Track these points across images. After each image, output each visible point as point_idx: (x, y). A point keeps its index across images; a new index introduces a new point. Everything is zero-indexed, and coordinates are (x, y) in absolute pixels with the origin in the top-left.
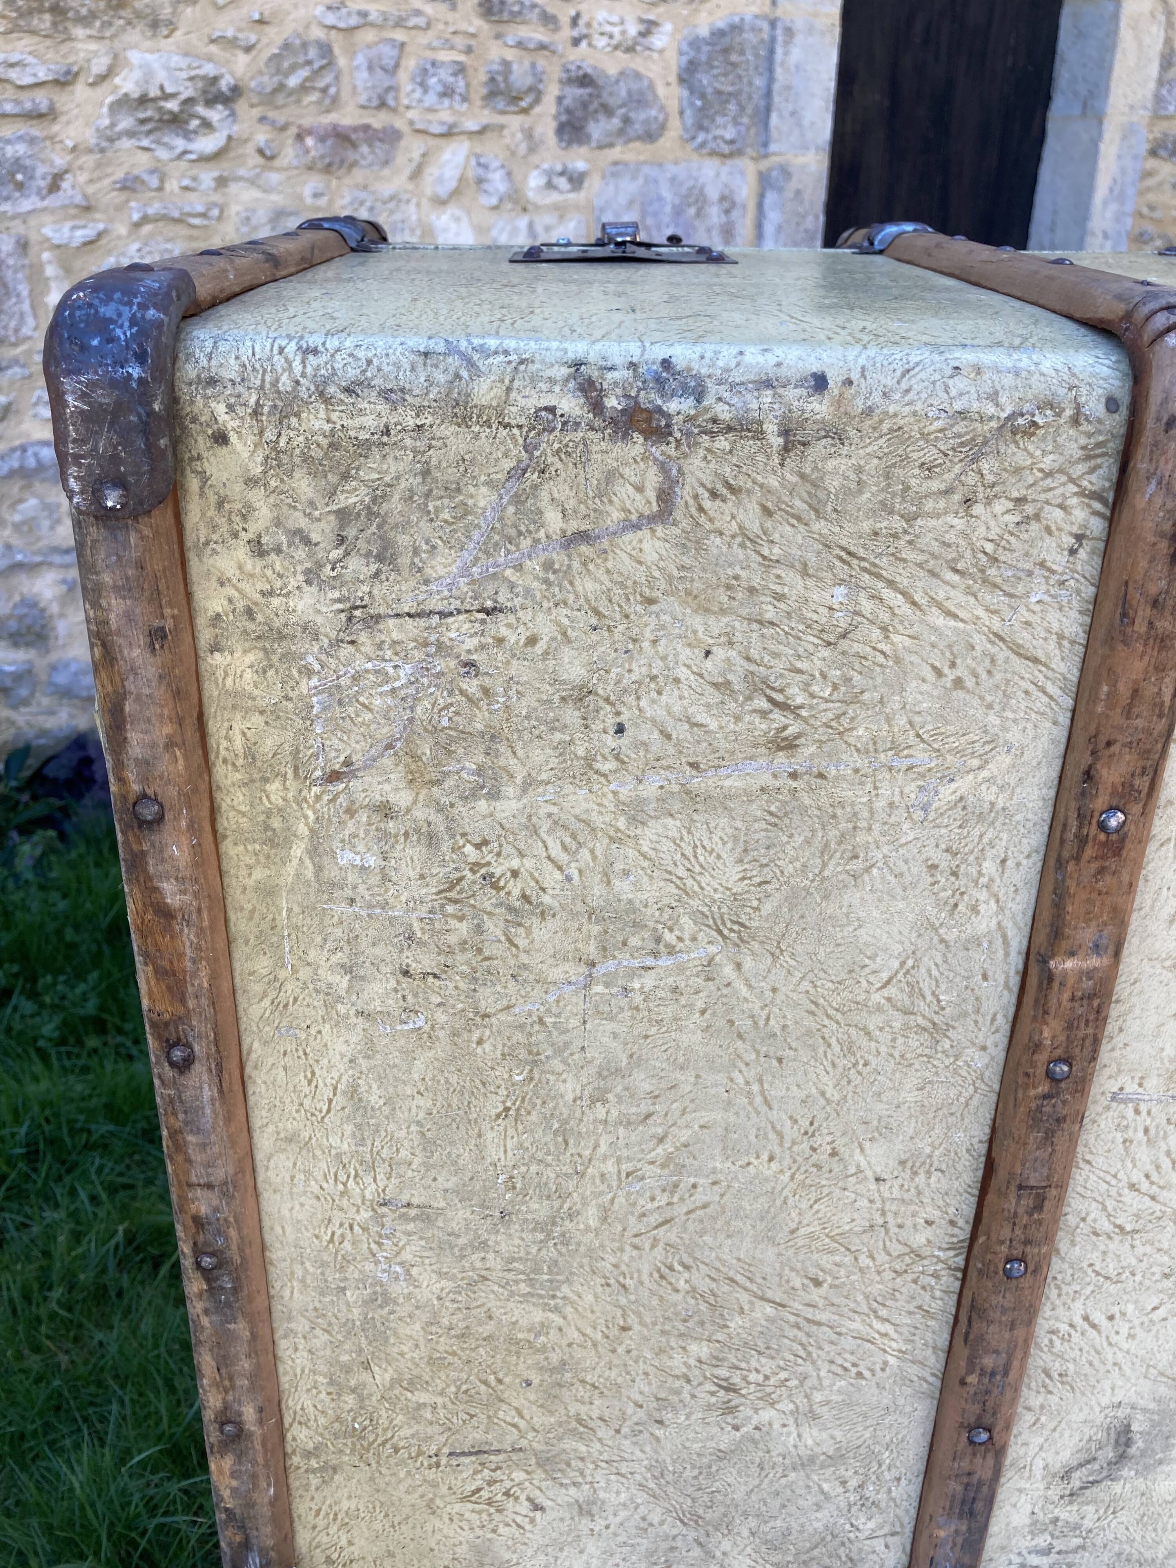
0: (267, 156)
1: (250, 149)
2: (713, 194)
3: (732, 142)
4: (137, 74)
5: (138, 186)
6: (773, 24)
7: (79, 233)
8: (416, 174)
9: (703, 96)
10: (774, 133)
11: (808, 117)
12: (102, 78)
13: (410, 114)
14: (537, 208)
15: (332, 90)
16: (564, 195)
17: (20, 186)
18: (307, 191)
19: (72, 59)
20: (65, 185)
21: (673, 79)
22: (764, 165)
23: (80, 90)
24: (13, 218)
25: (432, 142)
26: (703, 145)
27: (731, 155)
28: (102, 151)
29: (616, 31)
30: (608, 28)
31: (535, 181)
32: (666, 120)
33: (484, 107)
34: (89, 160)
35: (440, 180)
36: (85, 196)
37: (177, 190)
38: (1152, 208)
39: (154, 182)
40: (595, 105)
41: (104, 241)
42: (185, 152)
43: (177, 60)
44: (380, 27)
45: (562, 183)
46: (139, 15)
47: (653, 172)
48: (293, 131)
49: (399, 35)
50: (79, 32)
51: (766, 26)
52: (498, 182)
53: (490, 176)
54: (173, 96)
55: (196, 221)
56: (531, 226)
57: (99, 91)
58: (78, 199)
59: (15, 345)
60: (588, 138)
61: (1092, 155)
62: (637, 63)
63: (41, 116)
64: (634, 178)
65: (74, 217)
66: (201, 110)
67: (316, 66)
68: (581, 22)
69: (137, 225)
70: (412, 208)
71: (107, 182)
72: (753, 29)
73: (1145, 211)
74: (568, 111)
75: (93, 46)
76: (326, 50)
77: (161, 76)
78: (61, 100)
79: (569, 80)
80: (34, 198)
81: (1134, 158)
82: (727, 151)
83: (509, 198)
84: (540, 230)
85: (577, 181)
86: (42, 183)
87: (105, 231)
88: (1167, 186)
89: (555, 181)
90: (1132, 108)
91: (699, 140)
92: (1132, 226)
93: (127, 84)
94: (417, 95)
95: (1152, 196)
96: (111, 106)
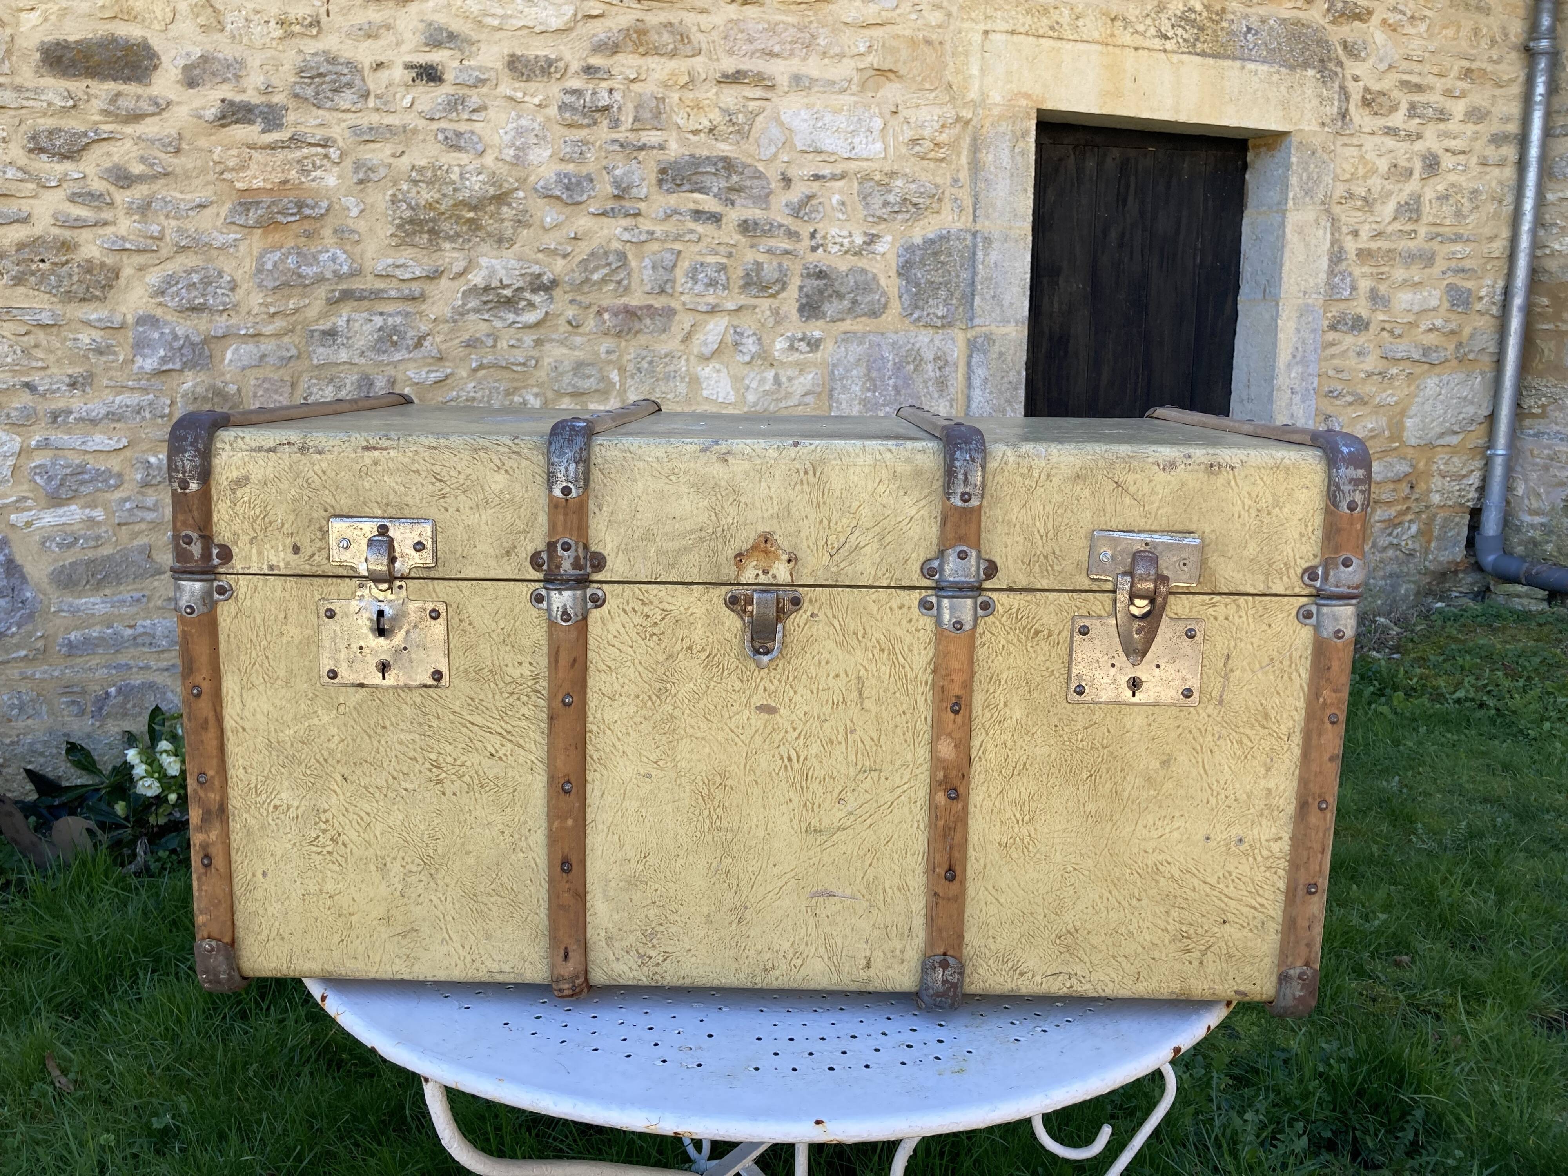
0: (574, 325)
1: (562, 321)
2: (929, 355)
3: (943, 317)
4: (484, 272)
5: (478, 345)
6: (974, 235)
7: (433, 375)
8: (687, 338)
9: (917, 285)
10: (978, 311)
11: (1007, 299)
12: (461, 274)
13: (683, 298)
14: (782, 363)
15: (625, 282)
16: (804, 354)
17: (395, 344)
18: (603, 349)
19: (440, 262)
20: (426, 344)
21: (893, 273)
22: (971, 334)
23: (444, 282)
24: (388, 364)
25: (699, 317)
26: (918, 319)
27: (943, 326)
28: (455, 321)
29: (846, 241)
30: (840, 240)
31: (780, 344)
32: (887, 302)
33: (741, 293)
34: (446, 327)
35: (705, 343)
36: (439, 351)
37: (506, 347)
38: (1338, 371)
39: (490, 342)
40: (830, 291)
41: (449, 381)
42: (514, 323)
43: (513, 263)
44: (664, 241)
45: (803, 346)
46: (489, 235)
47: (878, 339)
48: (595, 309)
49: (678, 246)
50: (447, 245)
51: (969, 237)
52: (750, 345)
53: (744, 341)
54: (508, 286)
55: (519, 369)
56: (776, 376)
57: (456, 283)
58: (435, 353)
60: (824, 314)
61: (1273, 329)
62: (863, 263)
63: (414, 299)
64: (861, 343)
65: (430, 365)
66: (527, 295)
67: (614, 266)
68: (818, 236)
69: (475, 370)
70: (683, 362)
71: (457, 341)
72: (958, 239)
73: (1331, 373)
74: (807, 296)
75: (456, 254)
76: (622, 256)
77: (502, 273)
78: (430, 288)
79: (809, 275)
80: (404, 352)
81: (1314, 331)
82: (939, 324)
83: (759, 356)
84: (784, 379)
85: (814, 345)
86: (410, 342)
87: (452, 374)
88: (1351, 354)
89: (796, 344)
90: (1305, 293)
91: (915, 316)
92: (1319, 384)
93: (477, 278)
94: (689, 285)
95: (1336, 362)
96: (464, 293)
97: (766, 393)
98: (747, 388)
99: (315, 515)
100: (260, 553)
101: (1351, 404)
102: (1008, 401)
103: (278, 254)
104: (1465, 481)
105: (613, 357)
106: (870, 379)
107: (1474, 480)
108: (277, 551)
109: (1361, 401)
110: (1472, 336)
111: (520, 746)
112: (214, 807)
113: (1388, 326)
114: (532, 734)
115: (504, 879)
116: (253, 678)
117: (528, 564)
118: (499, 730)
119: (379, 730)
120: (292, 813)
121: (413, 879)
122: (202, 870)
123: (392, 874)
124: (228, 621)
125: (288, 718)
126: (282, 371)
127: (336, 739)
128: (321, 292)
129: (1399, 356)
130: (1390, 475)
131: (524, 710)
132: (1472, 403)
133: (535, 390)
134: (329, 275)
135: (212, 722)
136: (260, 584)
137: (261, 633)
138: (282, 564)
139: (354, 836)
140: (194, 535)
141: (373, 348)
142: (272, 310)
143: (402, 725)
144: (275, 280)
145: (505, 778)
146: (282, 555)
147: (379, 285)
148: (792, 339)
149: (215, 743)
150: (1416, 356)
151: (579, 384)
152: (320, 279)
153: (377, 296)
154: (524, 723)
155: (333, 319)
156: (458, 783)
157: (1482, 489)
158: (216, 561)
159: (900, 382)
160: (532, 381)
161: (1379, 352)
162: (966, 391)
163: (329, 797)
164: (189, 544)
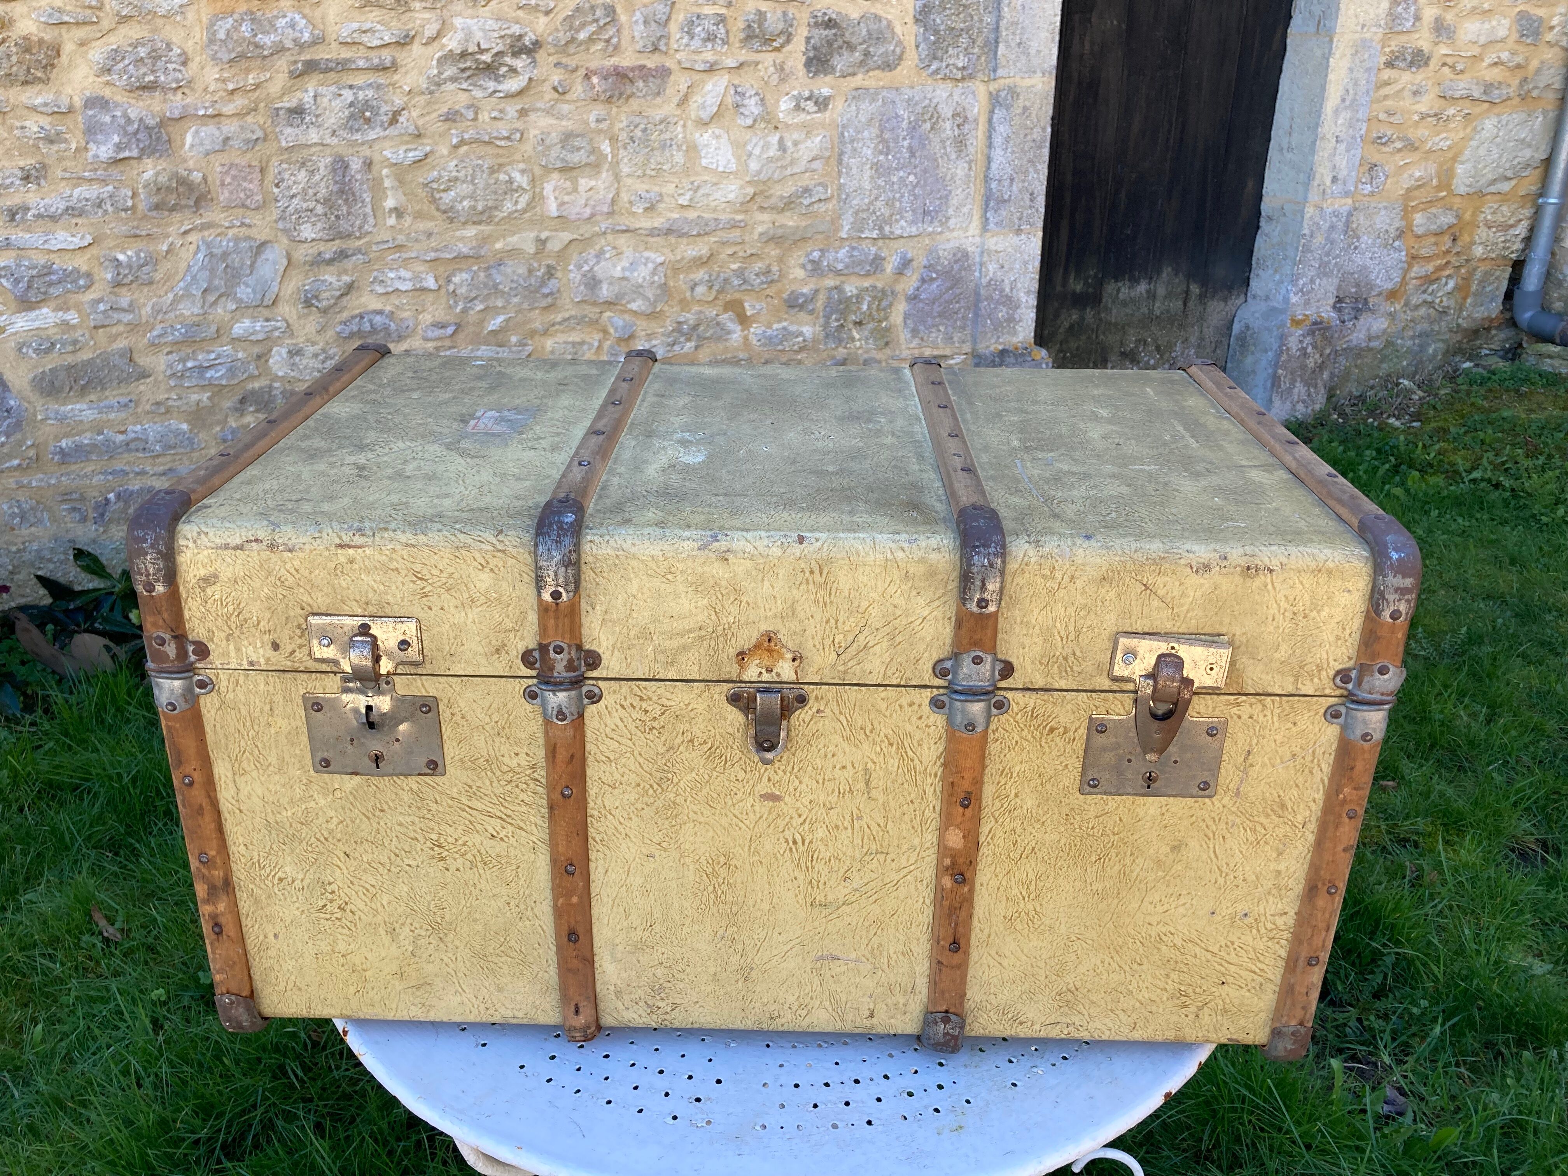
0: (560, 91)
1: (547, 87)
2: (947, 111)
3: (964, 68)
4: (460, 35)
5: (458, 118)
7: (411, 154)
8: (684, 101)
9: (936, 32)
10: (1002, 61)
11: (1034, 46)
12: (433, 39)
13: (678, 56)
14: (787, 126)
15: (615, 40)
16: (811, 115)
17: (368, 121)
18: (592, 118)
19: (410, 26)
20: (402, 119)
21: (910, 19)
22: (993, 87)
23: (416, 48)
24: (363, 144)
25: (697, 77)
26: (937, 72)
27: (963, 79)
28: (431, 93)
31: (785, 105)
32: (903, 53)
33: (742, 48)
34: (422, 100)
35: (703, 107)
36: (416, 127)
37: (487, 120)
38: (1390, 114)
39: (471, 115)
40: (840, 41)
41: (428, 160)
42: (495, 92)
43: (491, 24)
45: (810, 106)
47: (892, 95)
48: (582, 72)
50: (417, 5)
52: (752, 106)
53: (746, 102)
54: (487, 50)
55: (502, 143)
56: (781, 140)
57: (430, 49)
58: (411, 129)
59: (359, 238)
60: (833, 68)
61: (1323, 69)
62: (876, 8)
63: (385, 69)
64: (873, 100)
65: (407, 142)
66: (508, 60)
67: (601, 23)
69: (456, 147)
70: (680, 129)
71: (434, 115)
73: (1382, 116)
74: (815, 48)
75: (427, 15)
76: (610, 10)
77: (479, 36)
78: (401, 56)
79: (816, 24)
80: (378, 129)
81: (1368, 70)
82: (959, 76)
83: (763, 119)
84: (789, 144)
85: (822, 104)
86: (385, 118)
87: (431, 152)
88: (1406, 93)
89: (803, 104)
90: (1364, 26)
91: (933, 67)
92: (1368, 130)
93: (452, 43)
94: (685, 41)
95: (1389, 103)
96: (438, 60)
97: (770, 160)
98: (750, 155)
99: (292, 614)
100: (238, 650)
101: (1399, 150)
102: (1030, 161)
103: (230, 21)
104: (1511, 232)
105: (604, 126)
106: (884, 141)
107: (1521, 230)
108: (255, 647)
109: (1411, 146)
110: (1538, 71)
111: (521, 829)
112: (220, 883)
113: (1449, 61)
114: (532, 819)
115: (513, 943)
116: (245, 764)
117: (519, 661)
118: (499, 814)
119: (378, 813)
120: (298, 884)
121: (422, 942)
122: (214, 937)
123: (401, 937)
124: (213, 712)
125: (284, 801)
126: (249, 155)
127: (335, 821)
128: (282, 64)
129: (1457, 94)
130: (1433, 227)
131: (523, 796)
132: (1529, 146)
133: (522, 166)
134: (289, 44)
135: (207, 808)
136: (242, 679)
137: (248, 724)
138: (262, 660)
139: (361, 905)
140: (167, 637)
141: (345, 126)
142: (231, 87)
143: (400, 809)
144: (230, 51)
145: (508, 856)
146: (261, 651)
147: (346, 54)
148: (798, 99)
149: (213, 826)
150: (1476, 94)
151: (569, 157)
152: (279, 49)
153: (343, 66)
154: (524, 809)
155: (299, 94)
156: (460, 861)
157: (1528, 240)
158: (193, 658)
159: (915, 143)
160: (517, 157)
161: (1436, 90)
162: (986, 151)
163: (333, 872)
164: (162, 644)
